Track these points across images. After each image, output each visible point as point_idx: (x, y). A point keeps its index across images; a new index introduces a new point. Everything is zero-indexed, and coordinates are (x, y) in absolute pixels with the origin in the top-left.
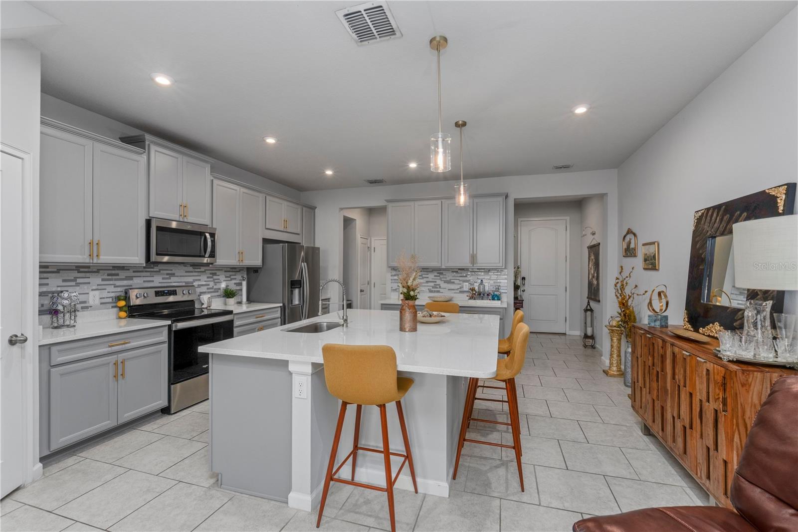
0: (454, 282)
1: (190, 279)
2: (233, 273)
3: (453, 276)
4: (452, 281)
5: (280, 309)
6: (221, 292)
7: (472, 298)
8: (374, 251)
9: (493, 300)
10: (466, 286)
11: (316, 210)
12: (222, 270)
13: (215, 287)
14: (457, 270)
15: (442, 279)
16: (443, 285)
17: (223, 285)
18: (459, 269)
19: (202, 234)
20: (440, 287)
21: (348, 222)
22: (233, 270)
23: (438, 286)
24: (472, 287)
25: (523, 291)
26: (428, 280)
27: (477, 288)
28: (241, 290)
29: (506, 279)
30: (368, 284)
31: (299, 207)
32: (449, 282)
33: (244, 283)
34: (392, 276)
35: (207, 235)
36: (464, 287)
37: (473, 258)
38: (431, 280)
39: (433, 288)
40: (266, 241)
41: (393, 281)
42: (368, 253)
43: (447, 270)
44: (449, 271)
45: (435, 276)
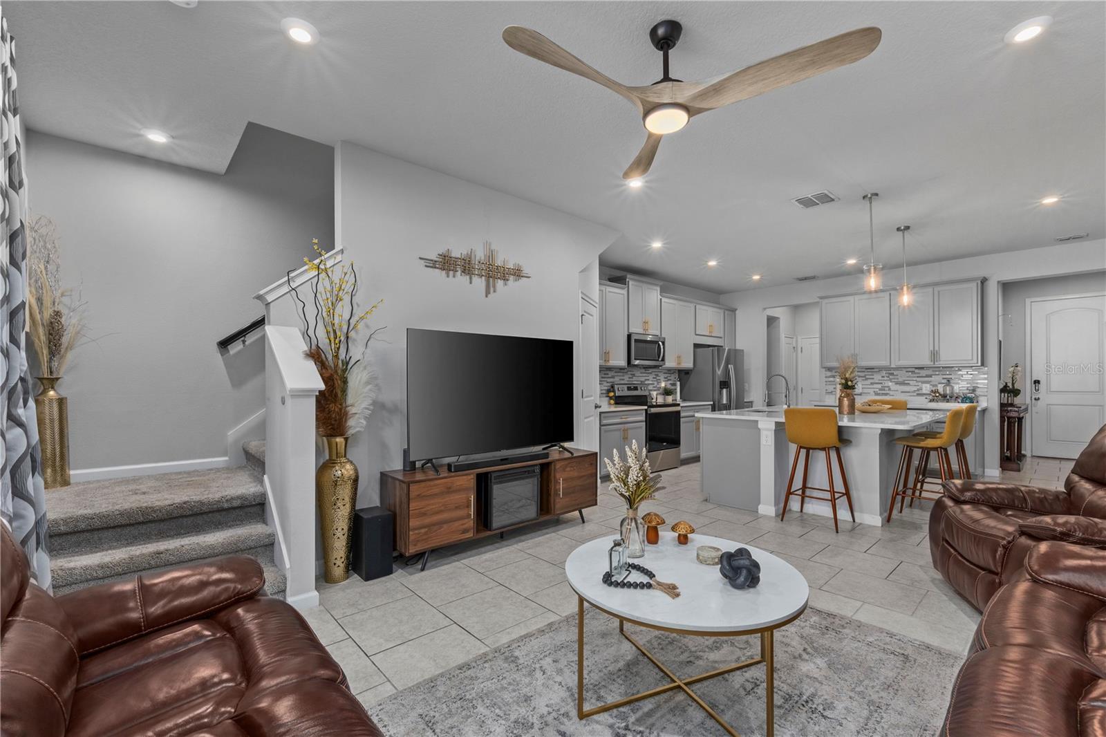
0: (909, 384)
1: (643, 379)
2: (669, 375)
3: (908, 377)
4: (906, 382)
5: (710, 407)
6: (661, 391)
7: (931, 401)
8: (802, 351)
9: (962, 402)
10: (926, 388)
11: (737, 312)
13: (658, 386)
14: (913, 369)
15: (893, 380)
16: (894, 387)
17: (663, 385)
18: (916, 368)
19: (656, 342)
20: (890, 390)
21: (771, 321)
22: (670, 371)
23: (887, 389)
24: (934, 389)
25: (1035, 399)
26: (872, 381)
27: (941, 391)
28: (676, 389)
29: (985, 379)
30: (794, 389)
31: (722, 311)
32: (902, 383)
33: (678, 383)
34: (826, 377)
35: (660, 343)
36: (924, 389)
37: (934, 355)
38: (877, 381)
39: (880, 390)
40: (696, 346)
41: (828, 383)
42: (795, 354)
43: (900, 369)
44: (902, 370)
45: (883, 377)
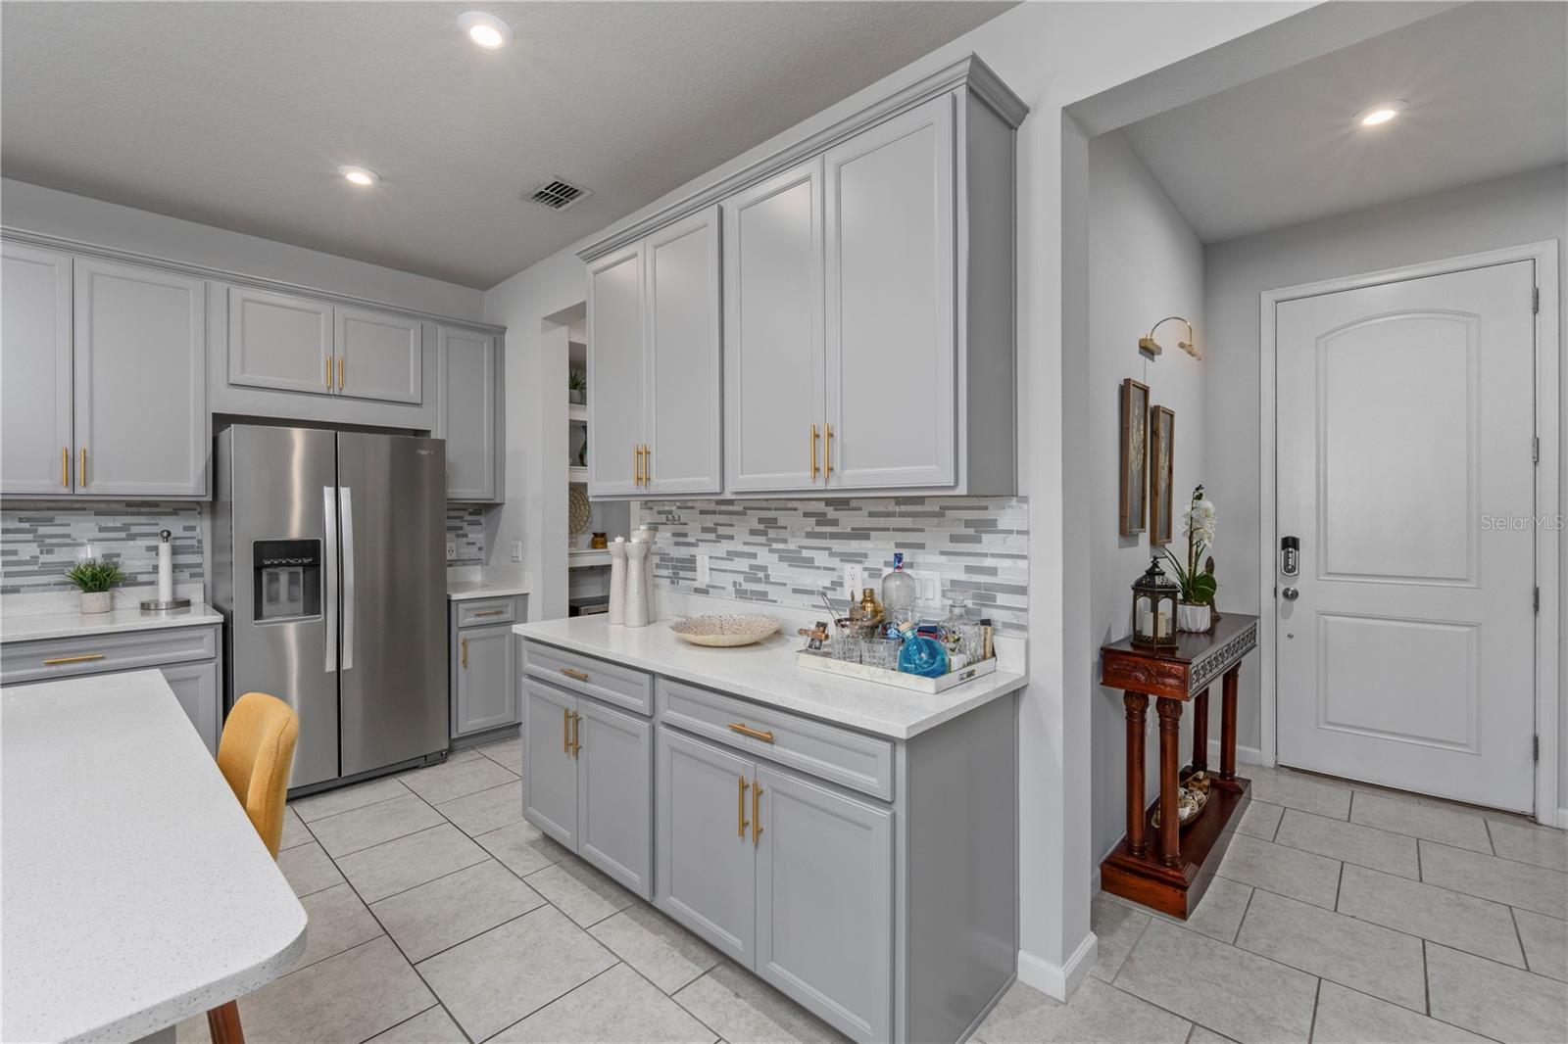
0: (812, 560)
3: (810, 535)
4: (805, 553)
11: (509, 336)
12: (84, 509)
14: (821, 507)
15: (775, 546)
16: (779, 570)
18: (830, 502)
20: (767, 577)
23: (761, 575)
25: (1285, 594)
31: (414, 326)
32: (794, 559)
38: (741, 548)
43: (790, 505)
44: (796, 509)
45: (753, 532)
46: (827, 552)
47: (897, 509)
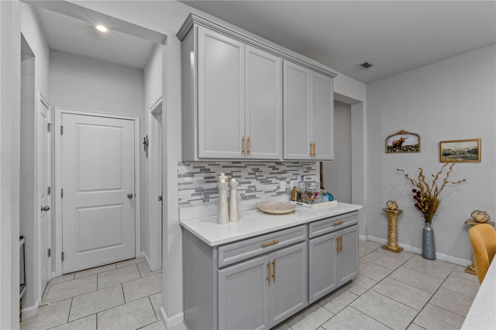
0: (270, 181)
3: (270, 173)
4: (269, 179)
8: (62, 133)
10: (284, 186)
15: (258, 178)
18: (275, 163)
20: (255, 189)
32: (265, 182)
34: (180, 176)
36: (282, 187)
39: (247, 192)
41: (183, 187)
42: (49, 135)
43: (264, 164)
44: (266, 165)
45: (249, 174)
46: (276, 178)
47: (293, 165)
